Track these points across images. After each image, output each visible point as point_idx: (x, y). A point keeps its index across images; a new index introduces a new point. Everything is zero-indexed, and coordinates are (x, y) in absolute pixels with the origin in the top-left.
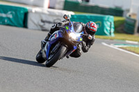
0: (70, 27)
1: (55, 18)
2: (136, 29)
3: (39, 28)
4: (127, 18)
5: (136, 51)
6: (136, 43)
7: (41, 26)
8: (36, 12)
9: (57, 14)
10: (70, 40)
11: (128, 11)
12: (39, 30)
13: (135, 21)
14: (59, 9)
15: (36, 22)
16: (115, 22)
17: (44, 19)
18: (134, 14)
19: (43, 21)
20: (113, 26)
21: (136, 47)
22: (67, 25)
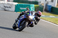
0: (30, 13)
1: (10, 5)
2: (44, 10)
3: (3, 9)
4: (40, 5)
5: (44, 19)
6: (44, 15)
7: (4, 9)
8: (2, 3)
9: (11, 4)
10: (29, 19)
11: (40, 2)
12: (3, 10)
13: (43, 6)
14: (12, 2)
15: (2, 7)
16: (35, 7)
17: (5, 6)
18: (43, 4)
19: (5, 7)
20: (34, 8)
21: (44, 17)
22: (28, 12)
